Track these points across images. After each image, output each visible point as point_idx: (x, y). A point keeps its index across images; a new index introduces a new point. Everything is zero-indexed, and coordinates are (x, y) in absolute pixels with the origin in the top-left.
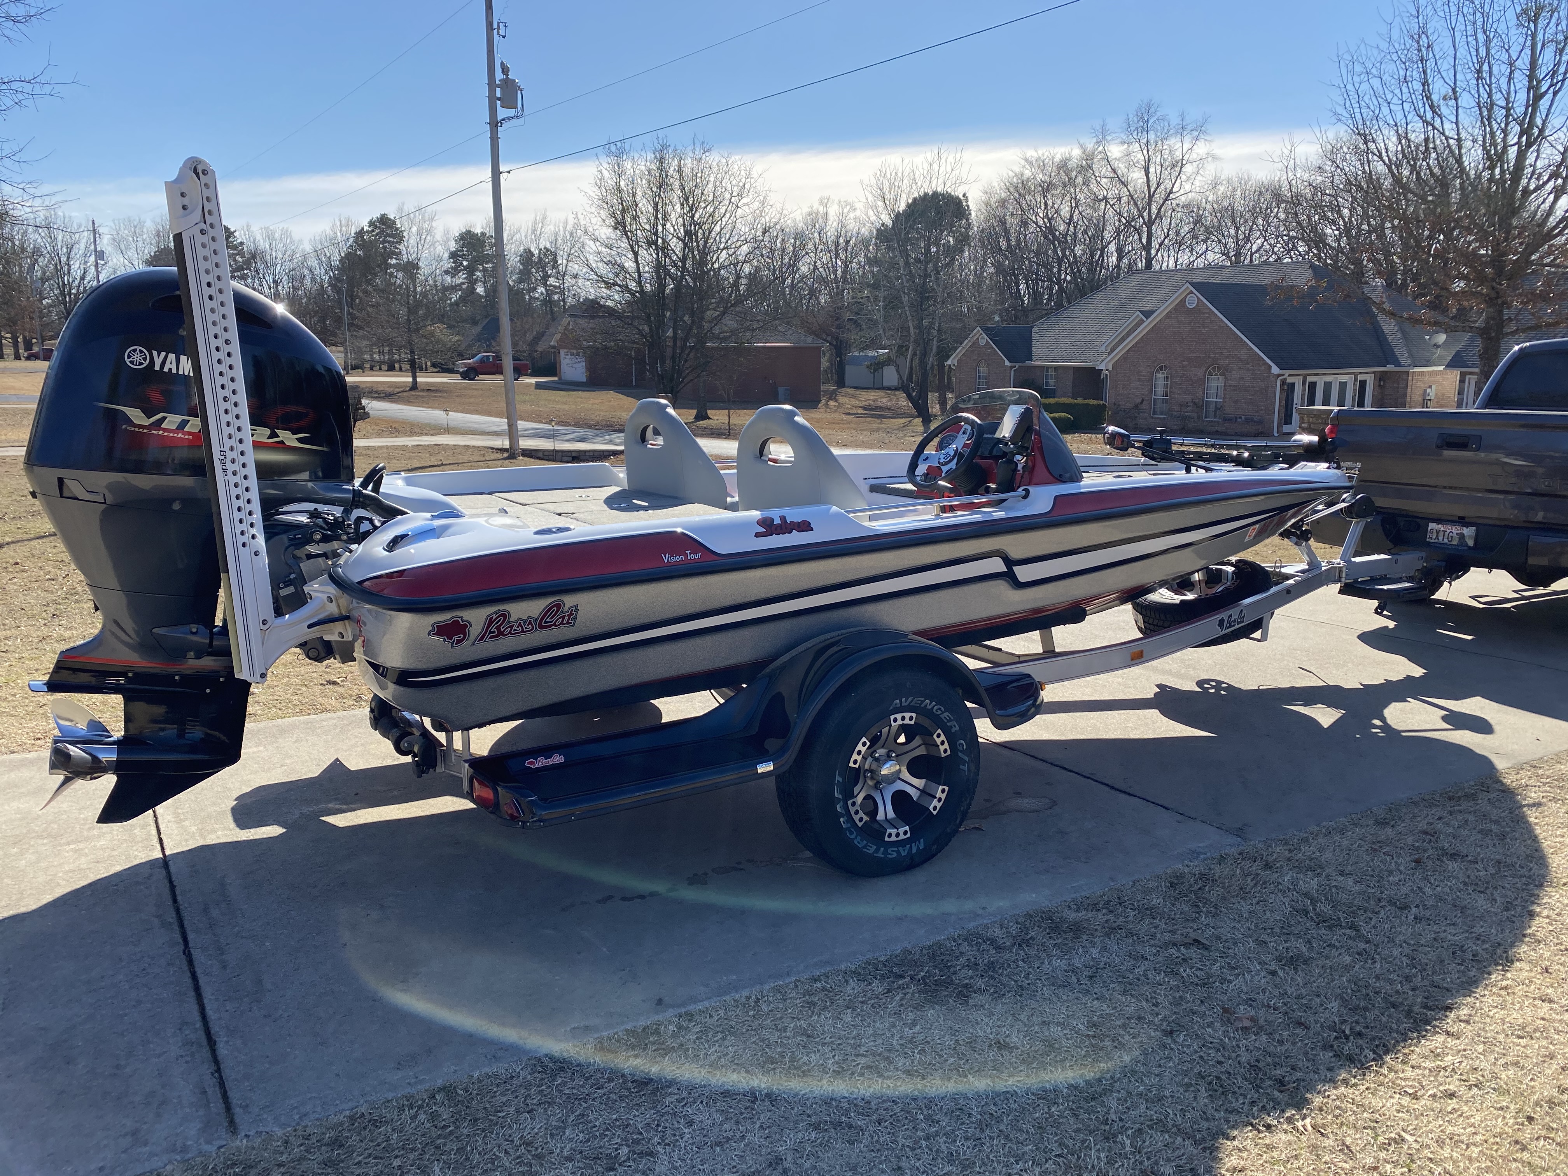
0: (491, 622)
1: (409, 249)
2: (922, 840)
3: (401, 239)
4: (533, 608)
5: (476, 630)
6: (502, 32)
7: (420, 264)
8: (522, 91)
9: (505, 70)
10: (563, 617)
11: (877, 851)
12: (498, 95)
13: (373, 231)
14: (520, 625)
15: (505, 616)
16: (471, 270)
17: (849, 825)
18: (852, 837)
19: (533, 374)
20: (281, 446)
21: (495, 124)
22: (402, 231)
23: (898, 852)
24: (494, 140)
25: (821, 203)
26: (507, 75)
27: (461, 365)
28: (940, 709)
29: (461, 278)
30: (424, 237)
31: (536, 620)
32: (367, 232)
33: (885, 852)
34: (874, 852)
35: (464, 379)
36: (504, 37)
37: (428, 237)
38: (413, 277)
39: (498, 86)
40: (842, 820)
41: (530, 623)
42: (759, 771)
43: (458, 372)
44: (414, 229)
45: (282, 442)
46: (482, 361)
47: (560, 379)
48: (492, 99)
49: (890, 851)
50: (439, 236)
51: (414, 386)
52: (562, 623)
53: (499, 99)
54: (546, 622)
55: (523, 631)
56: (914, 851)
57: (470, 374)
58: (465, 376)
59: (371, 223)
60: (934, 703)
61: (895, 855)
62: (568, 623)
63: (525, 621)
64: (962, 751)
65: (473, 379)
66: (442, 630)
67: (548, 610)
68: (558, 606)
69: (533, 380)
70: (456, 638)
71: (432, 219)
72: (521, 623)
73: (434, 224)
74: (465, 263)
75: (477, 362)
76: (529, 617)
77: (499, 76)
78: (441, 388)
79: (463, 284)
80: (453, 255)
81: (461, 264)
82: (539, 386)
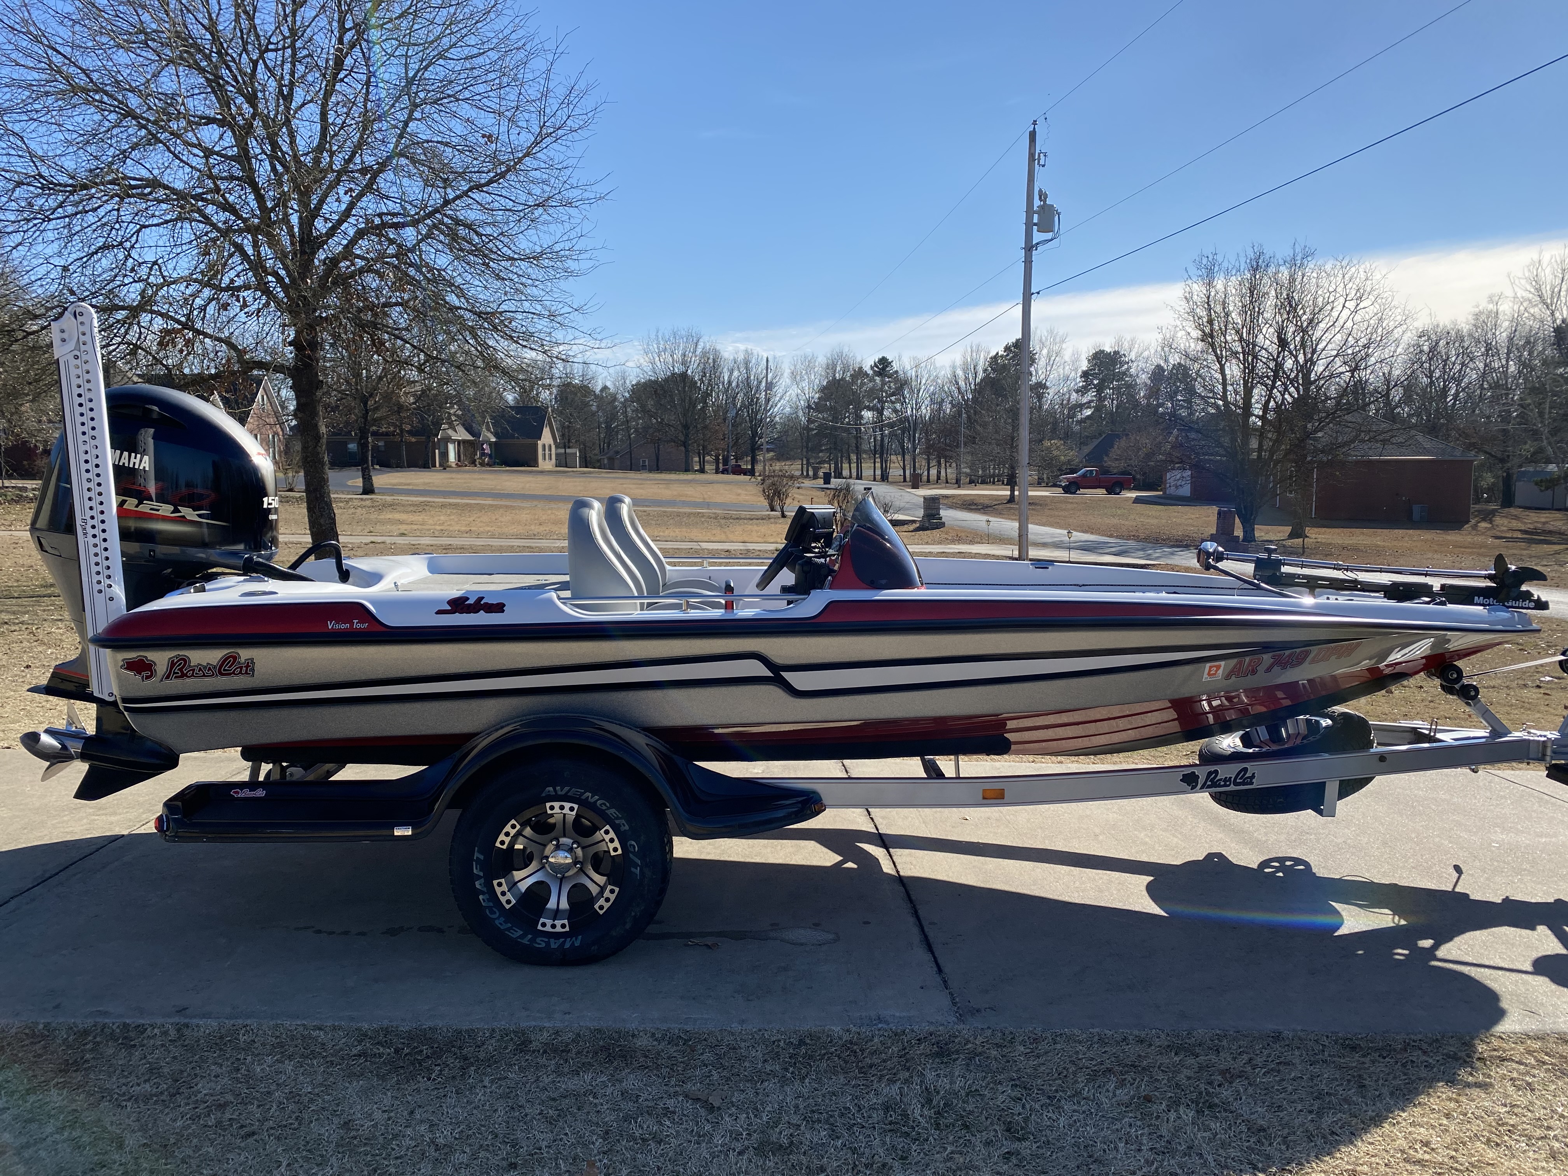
0: (173, 664)
1: (1038, 372)
2: (580, 937)
3: (1033, 361)
4: (212, 656)
5: (161, 668)
6: (1042, 162)
7: (1048, 384)
8: (1059, 214)
9: (1043, 196)
10: (241, 668)
11: (522, 937)
12: (1035, 220)
13: (1008, 355)
14: (200, 669)
15: (185, 660)
16: (1100, 389)
17: (491, 904)
18: (493, 916)
19: (1137, 488)
20: (183, 520)
21: (1029, 248)
22: (1034, 354)
23: (548, 944)
24: (1028, 263)
25: (1491, 301)
26: (1045, 201)
27: (1064, 479)
28: (605, 804)
29: (1091, 395)
30: (1053, 358)
31: (215, 667)
32: (1002, 356)
33: (533, 940)
34: (519, 937)
35: (1066, 492)
36: (1043, 166)
37: (1057, 359)
38: (1040, 397)
39: (1035, 212)
40: (481, 897)
41: (210, 669)
42: (396, 834)
43: (1060, 486)
44: (1045, 352)
45: (183, 517)
46: (1084, 476)
47: (1165, 493)
48: (1029, 225)
49: (538, 940)
50: (1067, 356)
51: (1012, 499)
52: (240, 672)
53: (1035, 224)
54: (224, 670)
55: (204, 675)
56: (567, 946)
57: (1071, 488)
58: (1067, 489)
59: (1007, 349)
60: (597, 797)
61: (543, 945)
62: (246, 673)
63: (205, 667)
64: (634, 853)
65: (1074, 493)
66: (130, 666)
67: (225, 660)
68: (235, 658)
69: (1133, 495)
70: (144, 674)
71: (1063, 341)
72: (201, 668)
73: (1064, 346)
74: (1096, 382)
75: (1079, 477)
76: (208, 664)
77: (1037, 203)
78: (1037, 501)
79: (1092, 401)
80: (1085, 374)
81: (1092, 383)
82: (1137, 500)
